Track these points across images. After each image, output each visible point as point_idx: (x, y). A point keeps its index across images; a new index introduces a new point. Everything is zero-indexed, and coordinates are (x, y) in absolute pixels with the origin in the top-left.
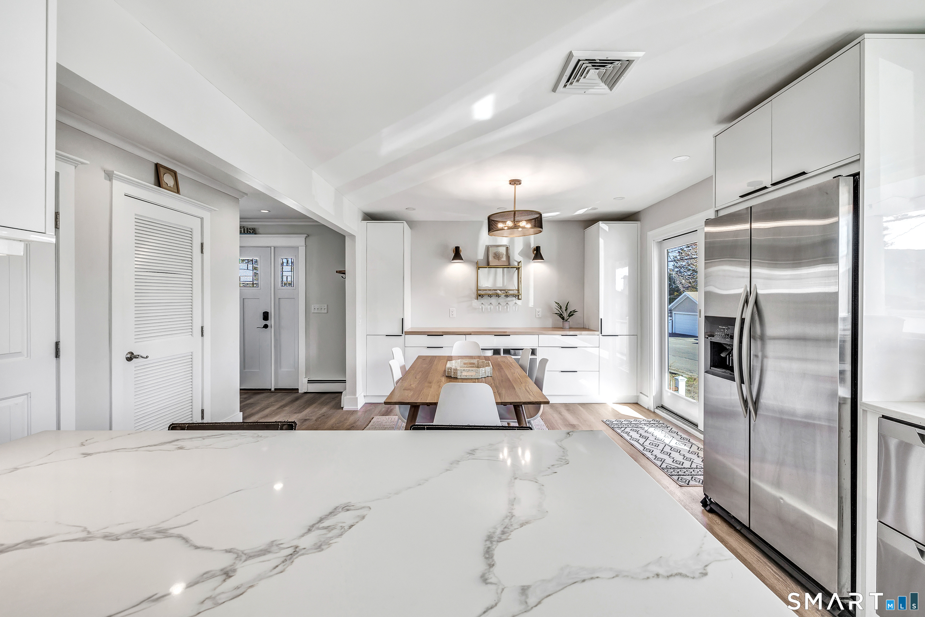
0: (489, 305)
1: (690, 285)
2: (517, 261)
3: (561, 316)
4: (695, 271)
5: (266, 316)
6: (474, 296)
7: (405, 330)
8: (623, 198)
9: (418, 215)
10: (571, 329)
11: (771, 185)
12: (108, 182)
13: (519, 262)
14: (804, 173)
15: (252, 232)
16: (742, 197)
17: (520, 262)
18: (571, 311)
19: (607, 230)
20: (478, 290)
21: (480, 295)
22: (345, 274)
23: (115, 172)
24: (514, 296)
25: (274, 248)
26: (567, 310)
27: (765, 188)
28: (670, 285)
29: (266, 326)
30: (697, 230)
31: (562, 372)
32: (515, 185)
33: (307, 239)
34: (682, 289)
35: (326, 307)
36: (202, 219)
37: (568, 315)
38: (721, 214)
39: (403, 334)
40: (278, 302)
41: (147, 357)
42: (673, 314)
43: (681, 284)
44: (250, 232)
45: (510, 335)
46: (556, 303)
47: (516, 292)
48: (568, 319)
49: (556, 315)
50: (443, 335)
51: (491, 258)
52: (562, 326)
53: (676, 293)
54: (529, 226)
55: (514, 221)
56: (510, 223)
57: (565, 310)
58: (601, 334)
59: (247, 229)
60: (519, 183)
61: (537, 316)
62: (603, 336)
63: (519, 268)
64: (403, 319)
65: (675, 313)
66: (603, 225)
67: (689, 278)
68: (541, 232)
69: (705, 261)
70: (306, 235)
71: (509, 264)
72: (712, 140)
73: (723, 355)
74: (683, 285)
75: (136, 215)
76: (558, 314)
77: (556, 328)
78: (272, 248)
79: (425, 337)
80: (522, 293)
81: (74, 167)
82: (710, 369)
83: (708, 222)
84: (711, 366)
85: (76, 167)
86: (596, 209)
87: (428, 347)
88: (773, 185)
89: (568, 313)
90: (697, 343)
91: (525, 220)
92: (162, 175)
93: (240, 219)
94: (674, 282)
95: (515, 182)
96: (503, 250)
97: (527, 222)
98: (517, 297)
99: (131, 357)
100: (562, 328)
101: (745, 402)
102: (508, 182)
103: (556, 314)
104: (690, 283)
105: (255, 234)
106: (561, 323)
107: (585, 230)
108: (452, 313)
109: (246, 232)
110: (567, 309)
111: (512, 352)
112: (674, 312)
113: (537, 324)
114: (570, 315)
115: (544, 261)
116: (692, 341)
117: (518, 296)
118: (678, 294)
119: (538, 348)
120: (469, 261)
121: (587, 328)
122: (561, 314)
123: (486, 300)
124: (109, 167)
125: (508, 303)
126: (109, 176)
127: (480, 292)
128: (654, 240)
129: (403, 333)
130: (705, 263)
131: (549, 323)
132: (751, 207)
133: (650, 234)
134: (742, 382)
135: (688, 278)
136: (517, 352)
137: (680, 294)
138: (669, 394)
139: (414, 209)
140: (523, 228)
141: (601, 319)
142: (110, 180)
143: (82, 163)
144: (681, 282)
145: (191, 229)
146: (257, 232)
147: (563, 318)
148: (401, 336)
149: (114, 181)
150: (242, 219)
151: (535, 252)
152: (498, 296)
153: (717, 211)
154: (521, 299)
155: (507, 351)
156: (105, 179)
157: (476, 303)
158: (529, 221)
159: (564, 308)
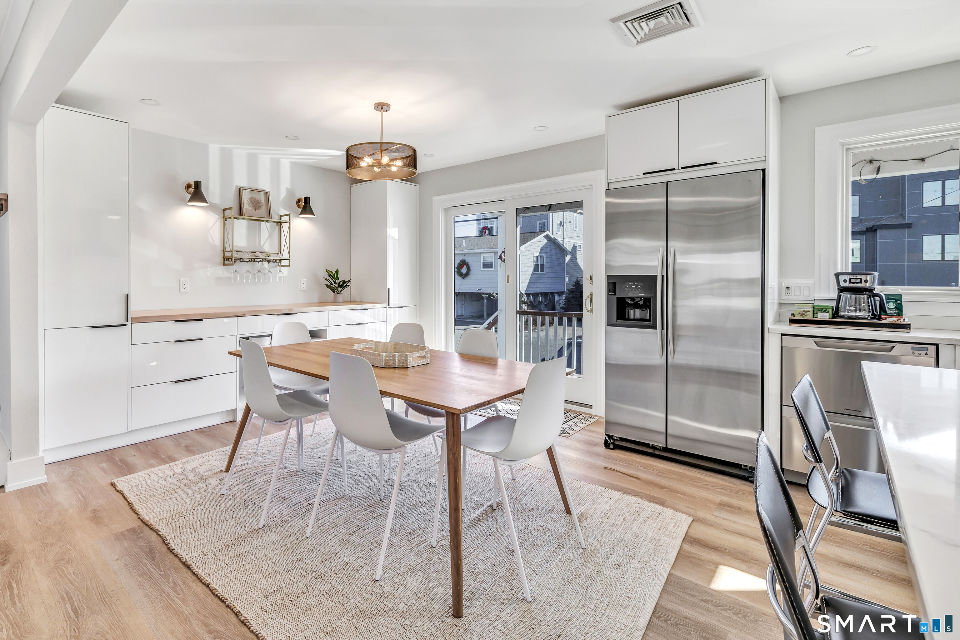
0: (245, 273)
2: (278, 215)
3: (331, 287)
6: (220, 259)
7: (131, 316)
10: (345, 302)
11: (681, 168)
13: (281, 216)
14: (716, 163)
16: (644, 174)
17: (283, 215)
18: (344, 281)
20: (224, 251)
21: (227, 259)
26: (339, 279)
27: (674, 169)
32: (382, 111)
37: (339, 286)
45: (297, 314)
46: (327, 271)
47: (277, 256)
48: (340, 291)
50: (201, 320)
51: (245, 205)
58: (389, 305)
61: (302, 289)
62: (391, 308)
63: (282, 224)
64: (128, 294)
71: (269, 217)
76: (328, 285)
79: (172, 324)
82: (617, 321)
83: (611, 193)
84: (617, 319)
89: (341, 283)
91: (401, 159)
95: (381, 107)
100: (335, 302)
102: (373, 106)
103: (325, 284)
106: (333, 297)
107: (351, 186)
108: (184, 286)
115: (314, 217)
119: (328, 328)
121: (358, 300)
122: (333, 285)
125: (271, 270)
127: (228, 254)
128: (443, 205)
129: (128, 322)
131: (315, 297)
132: (655, 183)
133: (437, 199)
141: (389, 289)
148: (125, 325)
151: (303, 204)
153: (610, 183)
154: (289, 265)
157: (222, 271)
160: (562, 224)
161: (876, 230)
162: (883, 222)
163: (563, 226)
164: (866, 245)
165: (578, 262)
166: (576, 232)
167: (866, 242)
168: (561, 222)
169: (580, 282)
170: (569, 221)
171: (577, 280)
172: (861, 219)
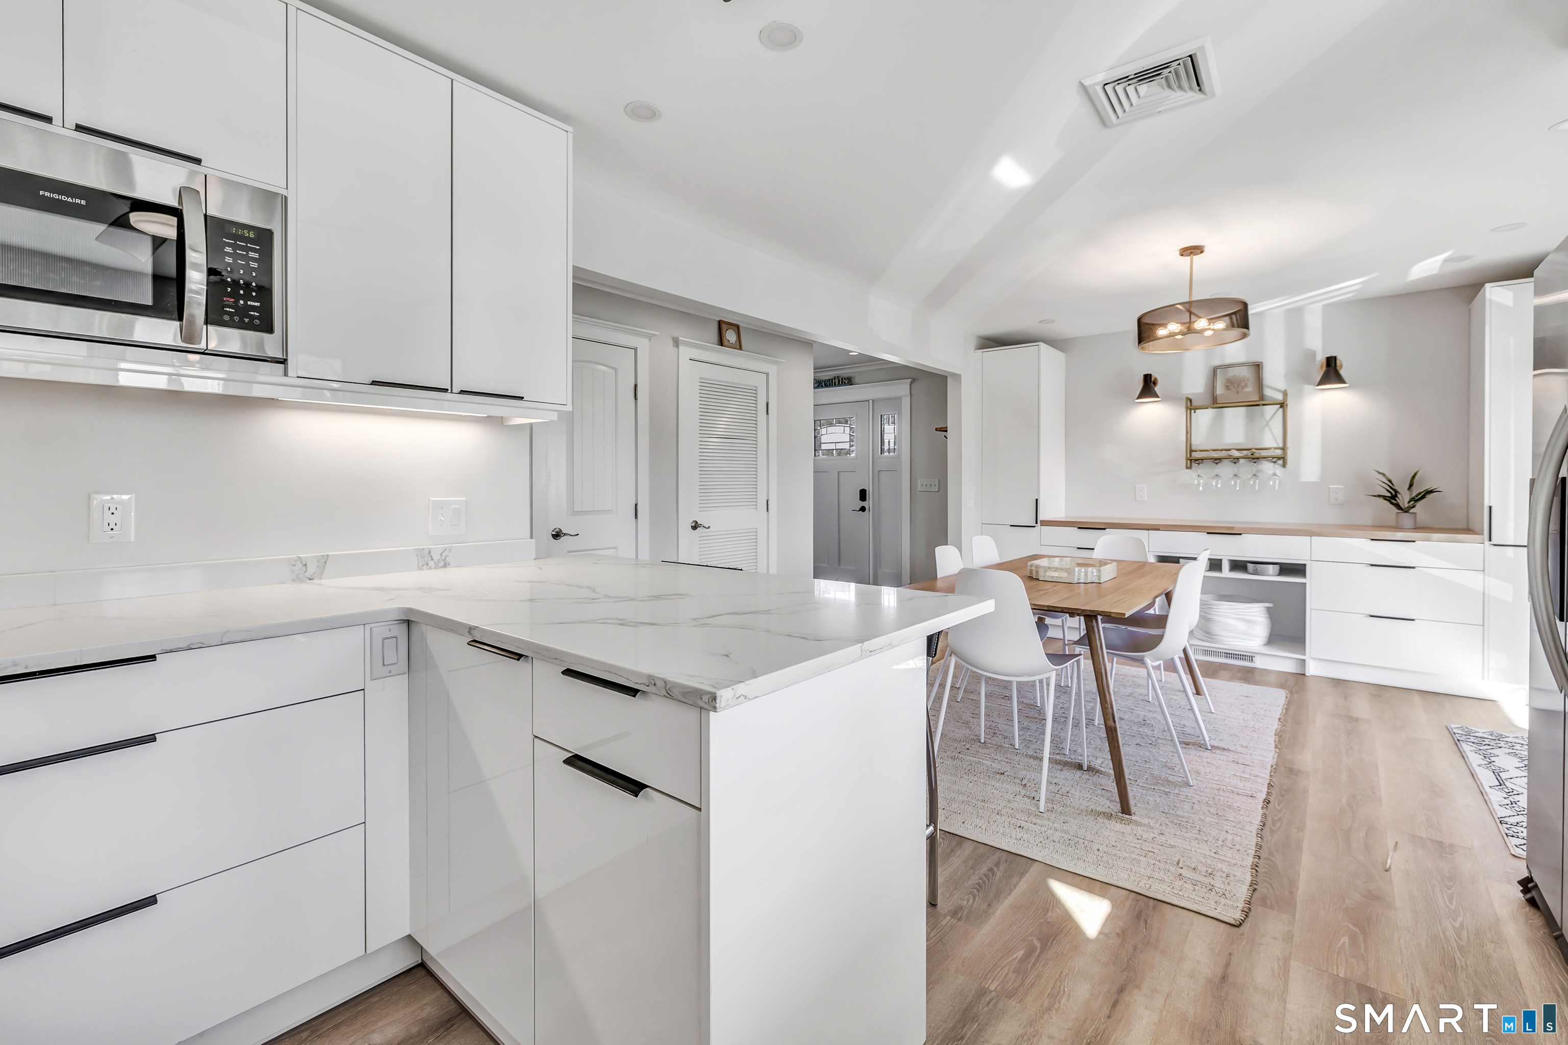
0: (1213, 478)
2: (1280, 390)
5: (863, 495)
6: (1183, 461)
7: (1040, 518)
9: (1063, 327)
10: (1414, 528)
12: (676, 349)
13: (1286, 392)
15: (847, 382)
17: (1288, 390)
20: (1190, 450)
21: (1193, 460)
22: (946, 431)
23: (680, 338)
24: (1275, 459)
25: (873, 401)
26: (1411, 488)
29: (863, 509)
31: (1371, 616)
32: (1192, 255)
33: (913, 385)
35: (937, 483)
36: (767, 374)
37: (1411, 498)
39: (1036, 525)
40: (877, 474)
41: (709, 527)
44: (845, 383)
46: (1378, 471)
48: (1411, 507)
49: (1381, 498)
50: (1105, 529)
51: (1220, 390)
54: (1219, 326)
55: (1182, 322)
56: (1173, 327)
58: (1490, 540)
59: (842, 379)
60: (1200, 251)
61: (1330, 501)
62: (1492, 544)
63: (1286, 403)
64: (1037, 500)
70: (910, 380)
71: (1262, 397)
75: (700, 378)
76: (1385, 496)
78: (871, 402)
79: (1074, 530)
80: (1292, 454)
81: (648, 340)
85: (650, 340)
86: (1467, 258)
87: (1078, 548)
92: (724, 333)
93: (814, 369)
95: (1192, 250)
96: (1245, 373)
98: (1280, 462)
99: (695, 526)
100: (1398, 528)
102: (1178, 253)
103: (1380, 496)
105: (851, 385)
106: (1394, 517)
107: (1469, 307)
108: (1140, 493)
109: (841, 383)
110: (1412, 486)
111: (1250, 566)
114: (1419, 498)
115: (1348, 385)
117: (1282, 459)
119: (1310, 562)
120: (1170, 398)
122: (1393, 496)
123: (1205, 470)
124: (676, 334)
125: (1258, 473)
126: (676, 343)
127: (1195, 455)
129: (1037, 523)
131: (1361, 515)
136: (1259, 569)
139: (1053, 321)
140: (1211, 331)
141: (1490, 507)
142: (678, 347)
143: (655, 335)
145: (756, 387)
146: (854, 383)
147: (1398, 506)
148: (1034, 527)
149: (680, 347)
150: (816, 369)
152: (1236, 460)
154: (1289, 466)
155: (1238, 566)
156: (674, 346)
157: (1191, 476)
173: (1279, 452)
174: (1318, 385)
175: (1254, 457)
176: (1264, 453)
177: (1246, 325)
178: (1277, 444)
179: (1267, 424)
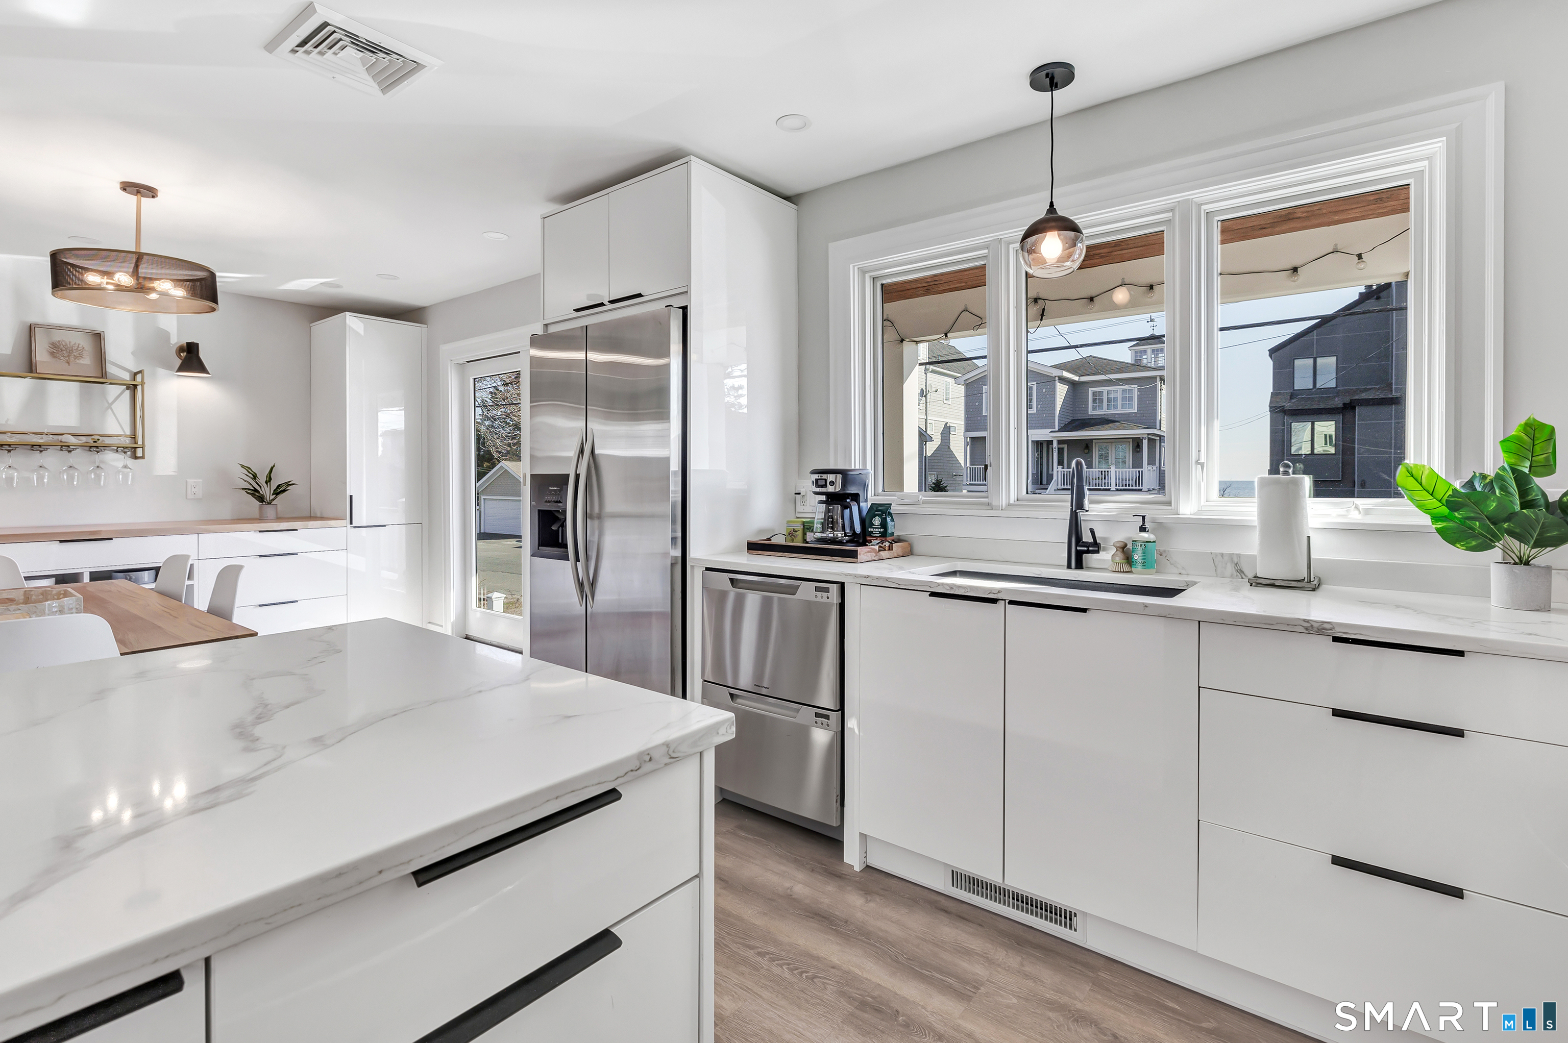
1: (509, 449)
2: (127, 370)
3: (255, 493)
4: (517, 427)
8: (396, 278)
10: (279, 519)
11: (609, 302)
13: (136, 374)
14: (640, 295)
16: (577, 310)
17: (140, 372)
18: (281, 484)
19: (362, 333)
24: (121, 449)
26: (270, 481)
27: (602, 304)
28: (478, 449)
30: (519, 352)
31: (260, 606)
32: (139, 195)
34: (496, 455)
37: (272, 492)
38: (552, 329)
42: (481, 500)
43: (494, 446)
45: (111, 539)
46: (243, 466)
47: (128, 441)
48: (273, 500)
49: (243, 491)
51: (39, 355)
52: (258, 517)
53: (486, 464)
54: (179, 293)
55: (135, 273)
56: (124, 278)
57: (266, 483)
58: (351, 523)
60: (150, 193)
61: (190, 496)
62: (355, 527)
63: (135, 386)
65: (485, 499)
66: (352, 321)
67: (508, 436)
68: (213, 310)
69: (530, 403)
72: (540, 221)
73: (554, 528)
74: (497, 448)
76: (249, 489)
77: (240, 520)
80: (146, 443)
82: (538, 549)
83: (536, 341)
84: (539, 546)
86: (338, 286)
88: (612, 302)
89: (274, 487)
90: (521, 547)
91: (169, 279)
94: (484, 444)
95: (138, 189)
96: (79, 341)
97: (176, 285)
98: (129, 453)
100: (261, 519)
101: (581, 585)
102: (118, 186)
103: (243, 488)
104: (509, 445)
106: (257, 508)
107: (311, 325)
110: (270, 479)
112: (483, 497)
113: (189, 513)
114: (279, 491)
115: (208, 375)
116: (513, 544)
117: (131, 450)
118: (489, 465)
121: (319, 515)
122: (256, 490)
125: (101, 466)
128: (452, 359)
130: (530, 406)
131: (225, 510)
132: (587, 326)
133: (445, 349)
134: (577, 559)
135: (506, 436)
137: (494, 465)
138: (478, 615)
140: (163, 294)
141: (351, 496)
144: (496, 445)
147: (261, 499)
151: (183, 355)
152: (66, 448)
153: (546, 325)
154: (143, 457)
158: (179, 282)
159: (262, 479)
160: (925, 394)
161: (1354, 408)
162: (1364, 396)
163: (926, 396)
164: (1342, 428)
165: (954, 453)
166: (948, 406)
167: (1343, 424)
168: (922, 390)
169: (942, 483)
170: (934, 390)
171: (937, 480)
172: (1339, 390)
173: (127, 442)
174: (176, 372)
175: (95, 446)
176: (107, 441)
177: (214, 299)
178: (124, 431)
179: (110, 406)
